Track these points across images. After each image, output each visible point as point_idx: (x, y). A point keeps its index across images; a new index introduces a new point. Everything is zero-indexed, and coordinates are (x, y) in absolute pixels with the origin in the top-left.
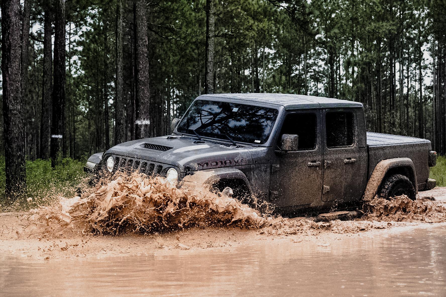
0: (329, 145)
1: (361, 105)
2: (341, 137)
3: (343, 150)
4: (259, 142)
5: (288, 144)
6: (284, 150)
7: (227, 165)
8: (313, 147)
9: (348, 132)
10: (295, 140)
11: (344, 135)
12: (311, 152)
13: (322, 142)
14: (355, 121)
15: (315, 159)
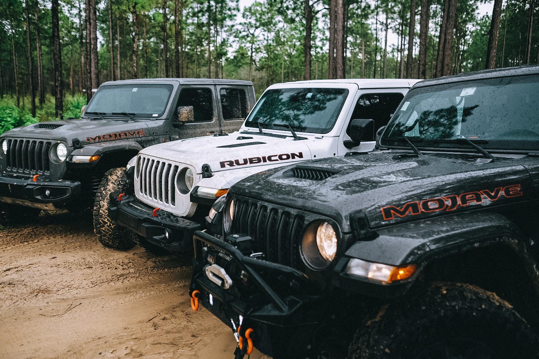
0: (225, 118)
1: (251, 83)
2: (236, 111)
3: (238, 122)
4: (157, 115)
5: (184, 115)
6: (181, 121)
7: (122, 137)
8: (210, 119)
9: (242, 106)
10: (190, 111)
11: (238, 109)
12: (208, 124)
13: (219, 115)
14: (247, 97)
15: (213, 130)
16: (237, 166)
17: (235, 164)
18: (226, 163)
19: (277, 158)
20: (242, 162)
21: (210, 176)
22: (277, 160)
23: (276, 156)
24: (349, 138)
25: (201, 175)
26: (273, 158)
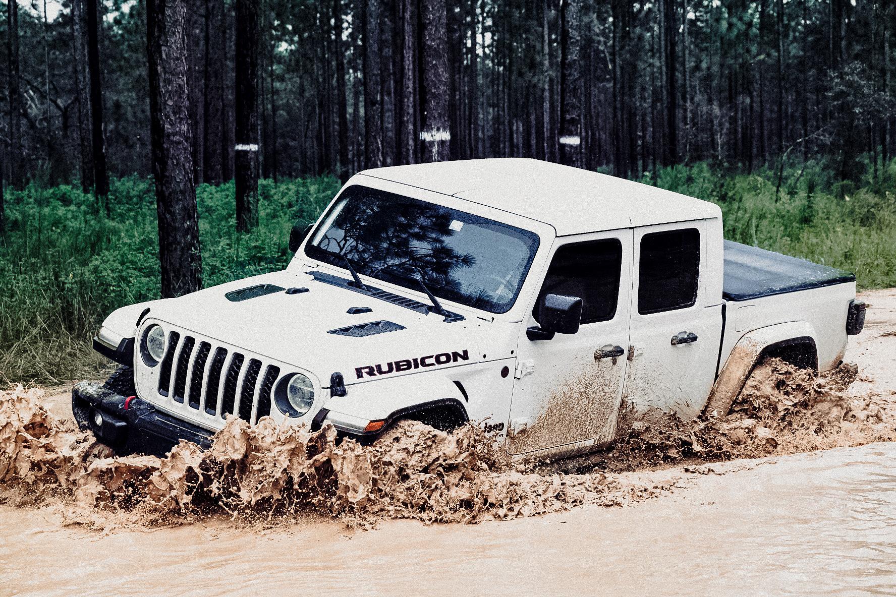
16: (379, 376)
17: (376, 372)
18: (363, 371)
19: (432, 361)
20: (385, 368)
21: (343, 393)
22: (433, 364)
23: (431, 357)
24: (535, 323)
25: (329, 390)
26: (428, 361)
